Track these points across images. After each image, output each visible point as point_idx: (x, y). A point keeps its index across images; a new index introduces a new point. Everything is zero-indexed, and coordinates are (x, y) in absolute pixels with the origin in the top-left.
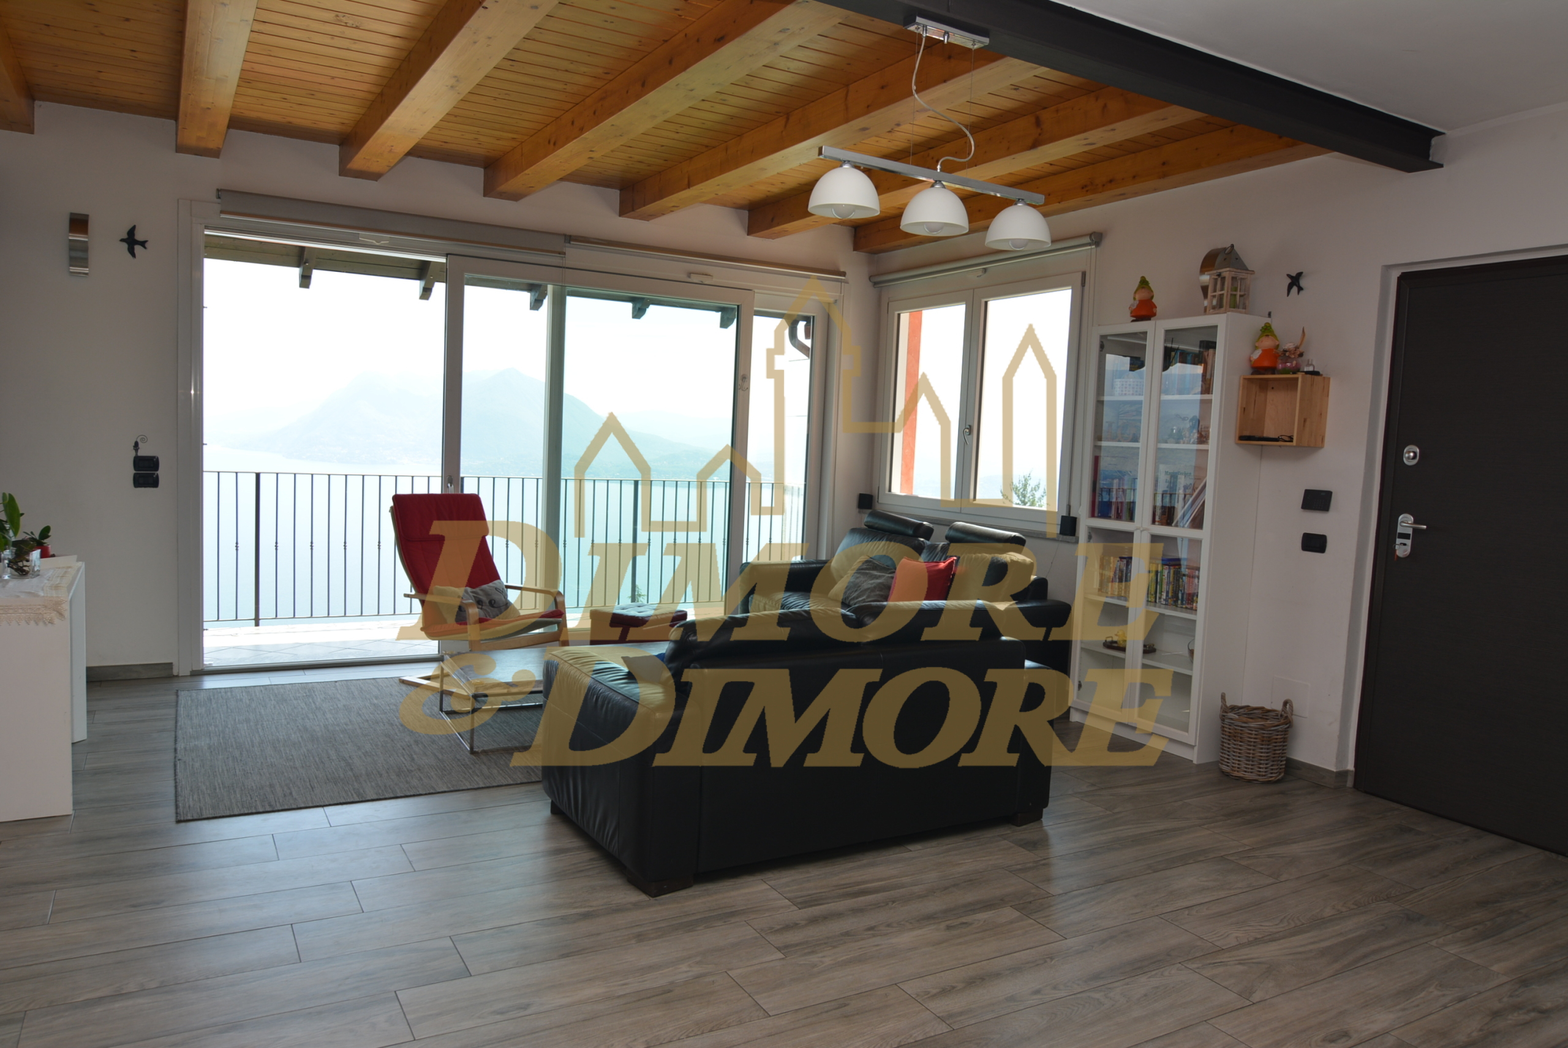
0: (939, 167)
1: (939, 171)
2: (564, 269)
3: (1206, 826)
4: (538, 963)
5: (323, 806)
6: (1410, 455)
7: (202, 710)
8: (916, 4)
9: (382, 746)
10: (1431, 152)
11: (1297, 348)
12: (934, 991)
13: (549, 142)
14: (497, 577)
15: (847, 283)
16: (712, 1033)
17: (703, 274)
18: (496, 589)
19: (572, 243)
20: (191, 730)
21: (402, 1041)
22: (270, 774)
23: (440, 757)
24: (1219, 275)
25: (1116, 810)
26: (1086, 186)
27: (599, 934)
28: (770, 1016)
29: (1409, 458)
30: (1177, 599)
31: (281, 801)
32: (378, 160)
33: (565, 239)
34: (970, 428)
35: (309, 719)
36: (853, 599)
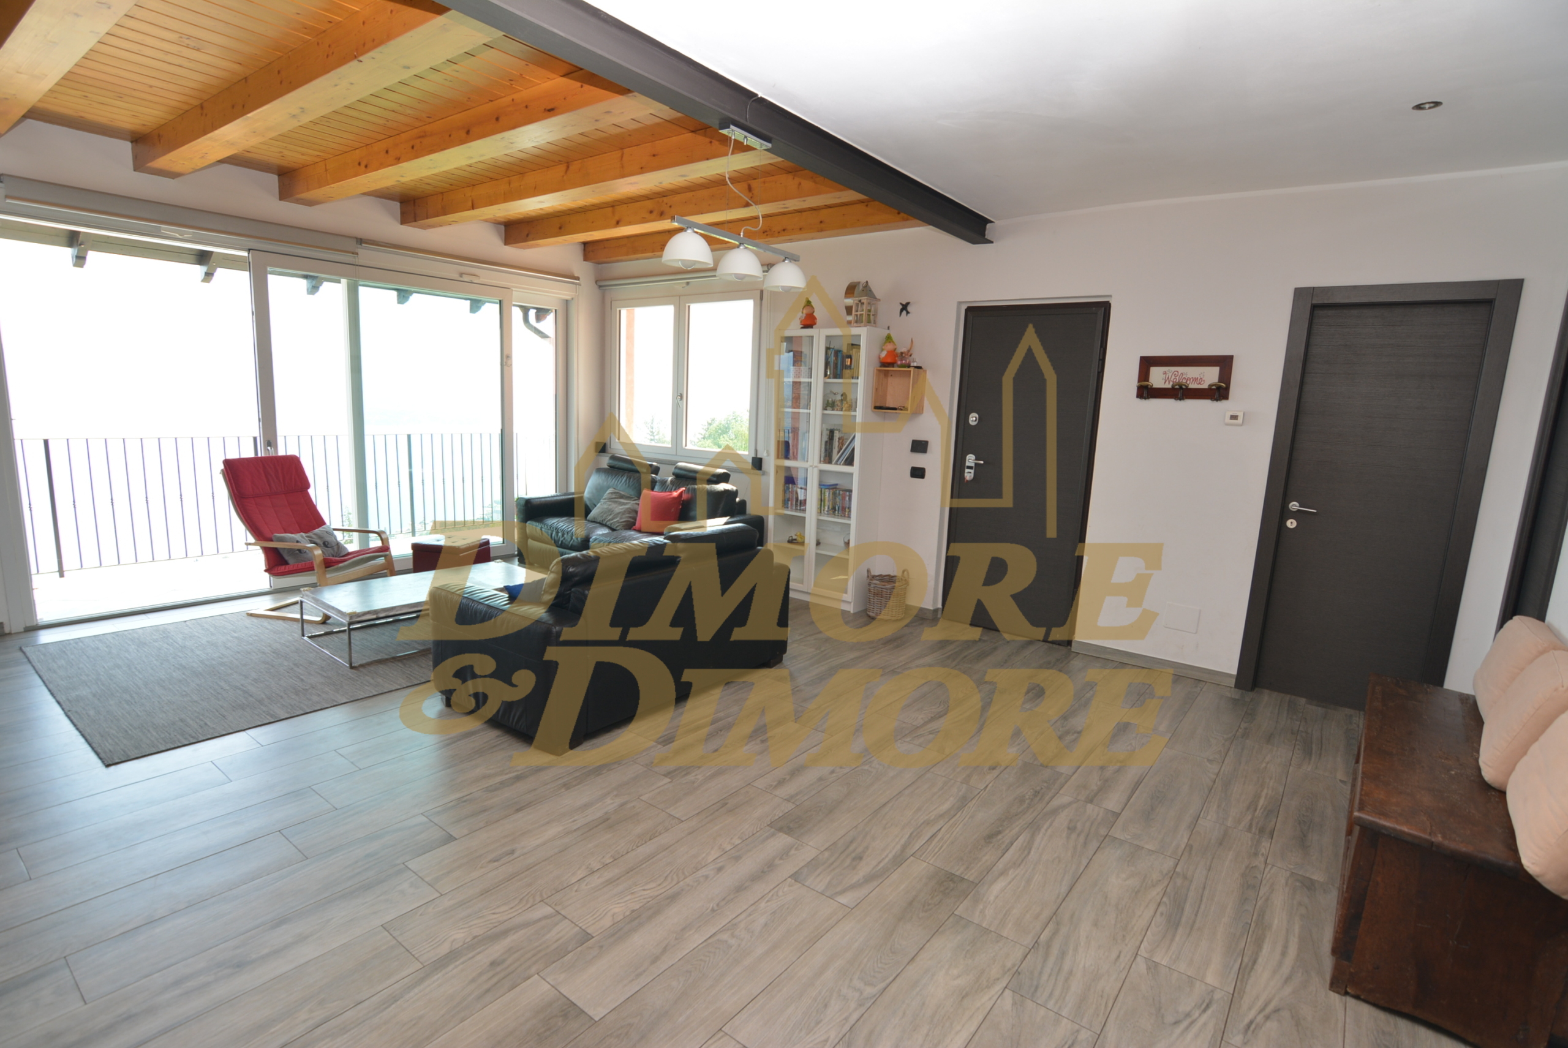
0: (742, 234)
1: (742, 236)
2: (357, 267)
3: (875, 653)
4: (501, 819)
5: (244, 730)
6: (973, 419)
7: (62, 662)
8: (732, 116)
9: (267, 672)
10: (986, 232)
11: (909, 351)
12: (775, 784)
13: (359, 164)
14: (324, 523)
15: (580, 285)
16: (652, 841)
17: (472, 275)
18: (327, 532)
19: (363, 245)
20: (63, 682)
21: (433, 898)
22: (173, 710)
23: (325, 674)
24: (860, 301)
25: (822, 649)
26: (766, 231)
27: (535, 790)
28: (683, 821)
29: (972, 421)
30: (835, 510)
31: (201, 732)
32: (185, 163)
33: (357, 242)
34: (681, 396)
35: (181, 658)
36: (609, 520)
